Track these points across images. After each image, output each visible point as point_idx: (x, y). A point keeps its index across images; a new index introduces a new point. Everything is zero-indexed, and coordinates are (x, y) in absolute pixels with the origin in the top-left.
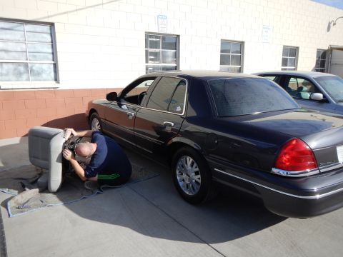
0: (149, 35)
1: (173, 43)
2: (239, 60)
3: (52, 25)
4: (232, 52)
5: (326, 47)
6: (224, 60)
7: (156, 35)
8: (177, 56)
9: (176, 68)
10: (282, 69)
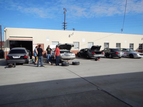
0: (104, 43)
1: (108, 44)
2: (120, 46)
3: (93, 43)
4: (118, 45)
5: (142, 43)
6: (117, 46)
7: (105, 43)
8: (108, 46)
9: (108, 48)
10: (130, 48)
